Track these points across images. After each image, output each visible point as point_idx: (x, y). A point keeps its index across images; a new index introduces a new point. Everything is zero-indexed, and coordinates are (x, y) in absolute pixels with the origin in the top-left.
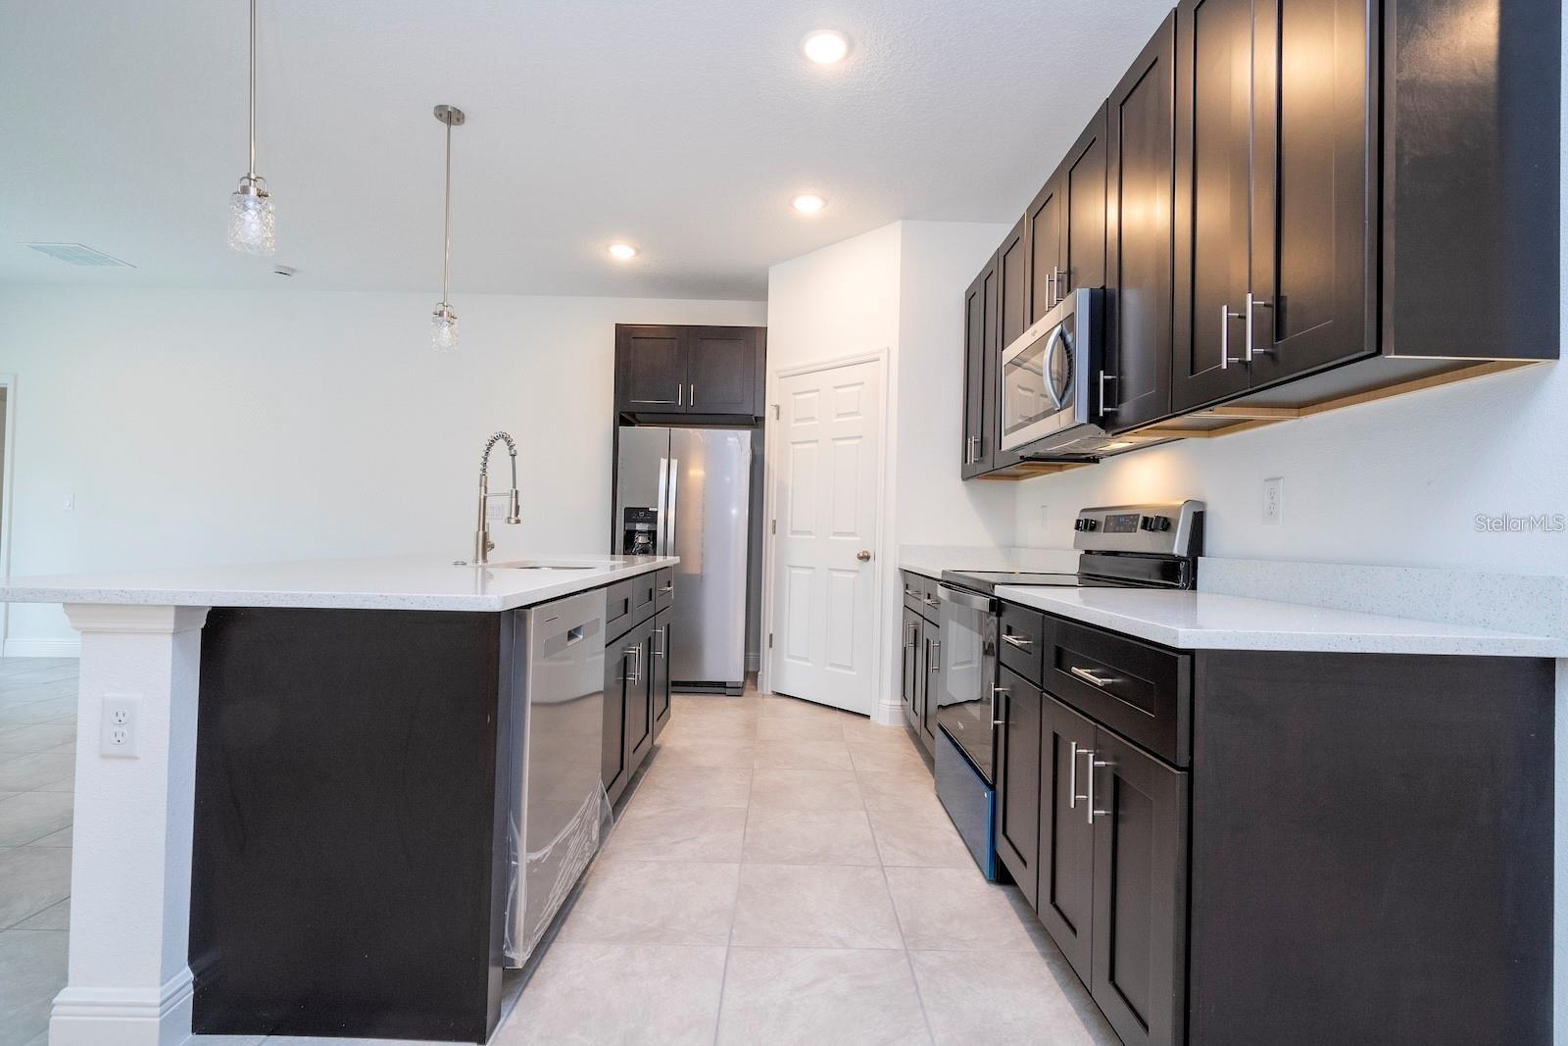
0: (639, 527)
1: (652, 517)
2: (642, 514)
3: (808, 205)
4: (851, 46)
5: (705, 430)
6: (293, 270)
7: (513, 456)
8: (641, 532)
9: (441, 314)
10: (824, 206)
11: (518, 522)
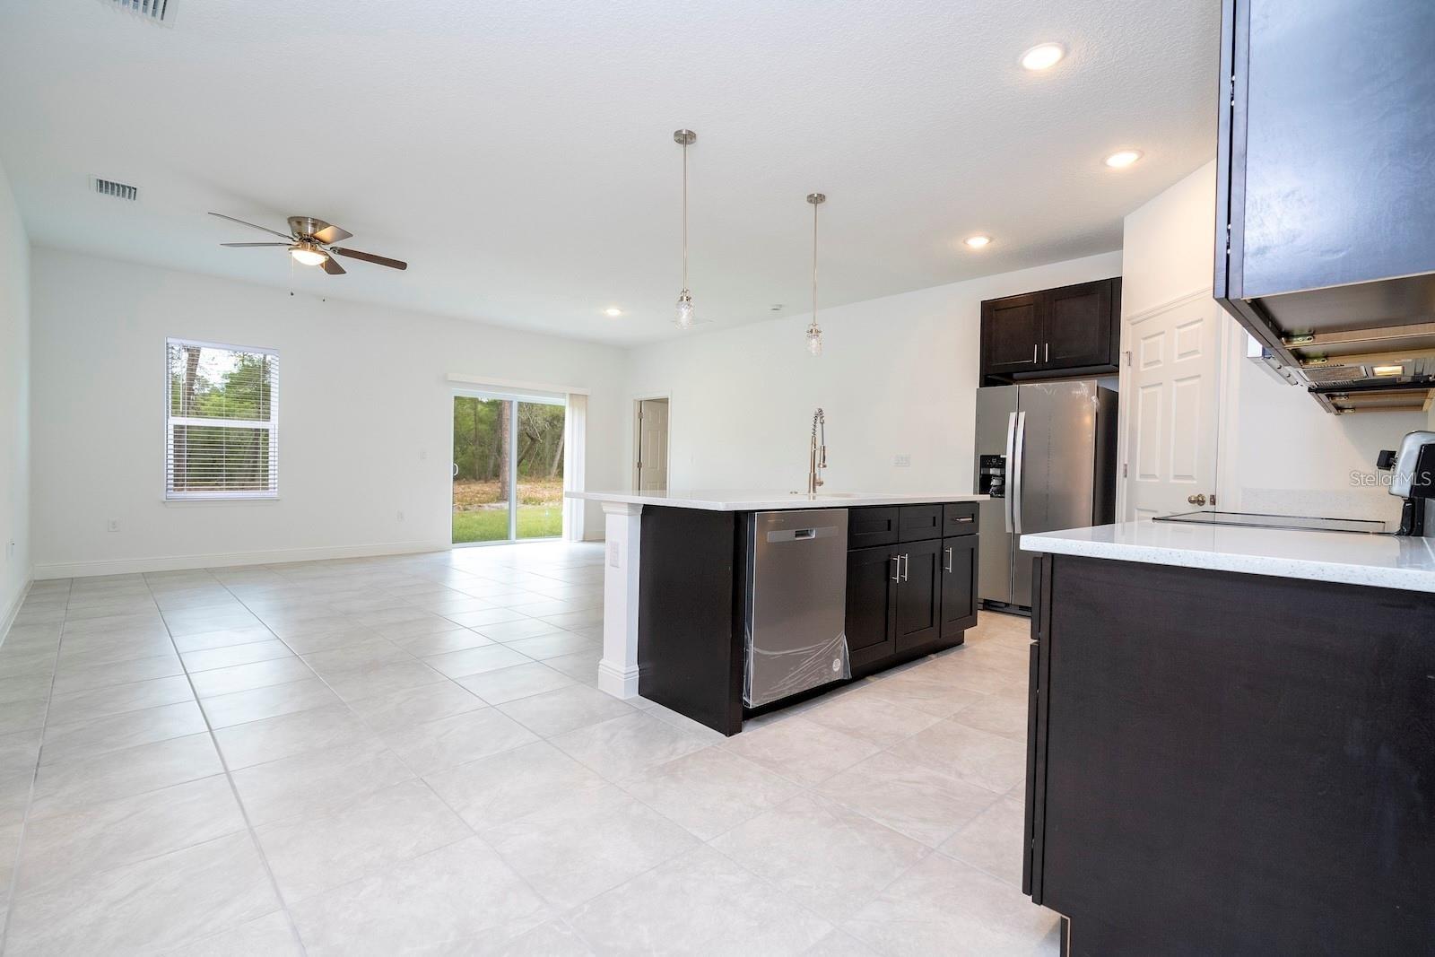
0: (992, 471)
1: (1001, 463)
2: (994, 461)
3: (1122, 160)
4: (1066, 52)
5: (1050, 384)
6: (781, 306)
7: (822, 424)
8: (995, 476)
9: (811, 331)
10: (1138, 159)
11: (825, 466)
